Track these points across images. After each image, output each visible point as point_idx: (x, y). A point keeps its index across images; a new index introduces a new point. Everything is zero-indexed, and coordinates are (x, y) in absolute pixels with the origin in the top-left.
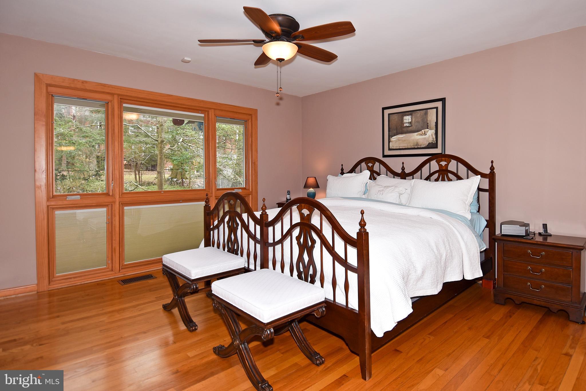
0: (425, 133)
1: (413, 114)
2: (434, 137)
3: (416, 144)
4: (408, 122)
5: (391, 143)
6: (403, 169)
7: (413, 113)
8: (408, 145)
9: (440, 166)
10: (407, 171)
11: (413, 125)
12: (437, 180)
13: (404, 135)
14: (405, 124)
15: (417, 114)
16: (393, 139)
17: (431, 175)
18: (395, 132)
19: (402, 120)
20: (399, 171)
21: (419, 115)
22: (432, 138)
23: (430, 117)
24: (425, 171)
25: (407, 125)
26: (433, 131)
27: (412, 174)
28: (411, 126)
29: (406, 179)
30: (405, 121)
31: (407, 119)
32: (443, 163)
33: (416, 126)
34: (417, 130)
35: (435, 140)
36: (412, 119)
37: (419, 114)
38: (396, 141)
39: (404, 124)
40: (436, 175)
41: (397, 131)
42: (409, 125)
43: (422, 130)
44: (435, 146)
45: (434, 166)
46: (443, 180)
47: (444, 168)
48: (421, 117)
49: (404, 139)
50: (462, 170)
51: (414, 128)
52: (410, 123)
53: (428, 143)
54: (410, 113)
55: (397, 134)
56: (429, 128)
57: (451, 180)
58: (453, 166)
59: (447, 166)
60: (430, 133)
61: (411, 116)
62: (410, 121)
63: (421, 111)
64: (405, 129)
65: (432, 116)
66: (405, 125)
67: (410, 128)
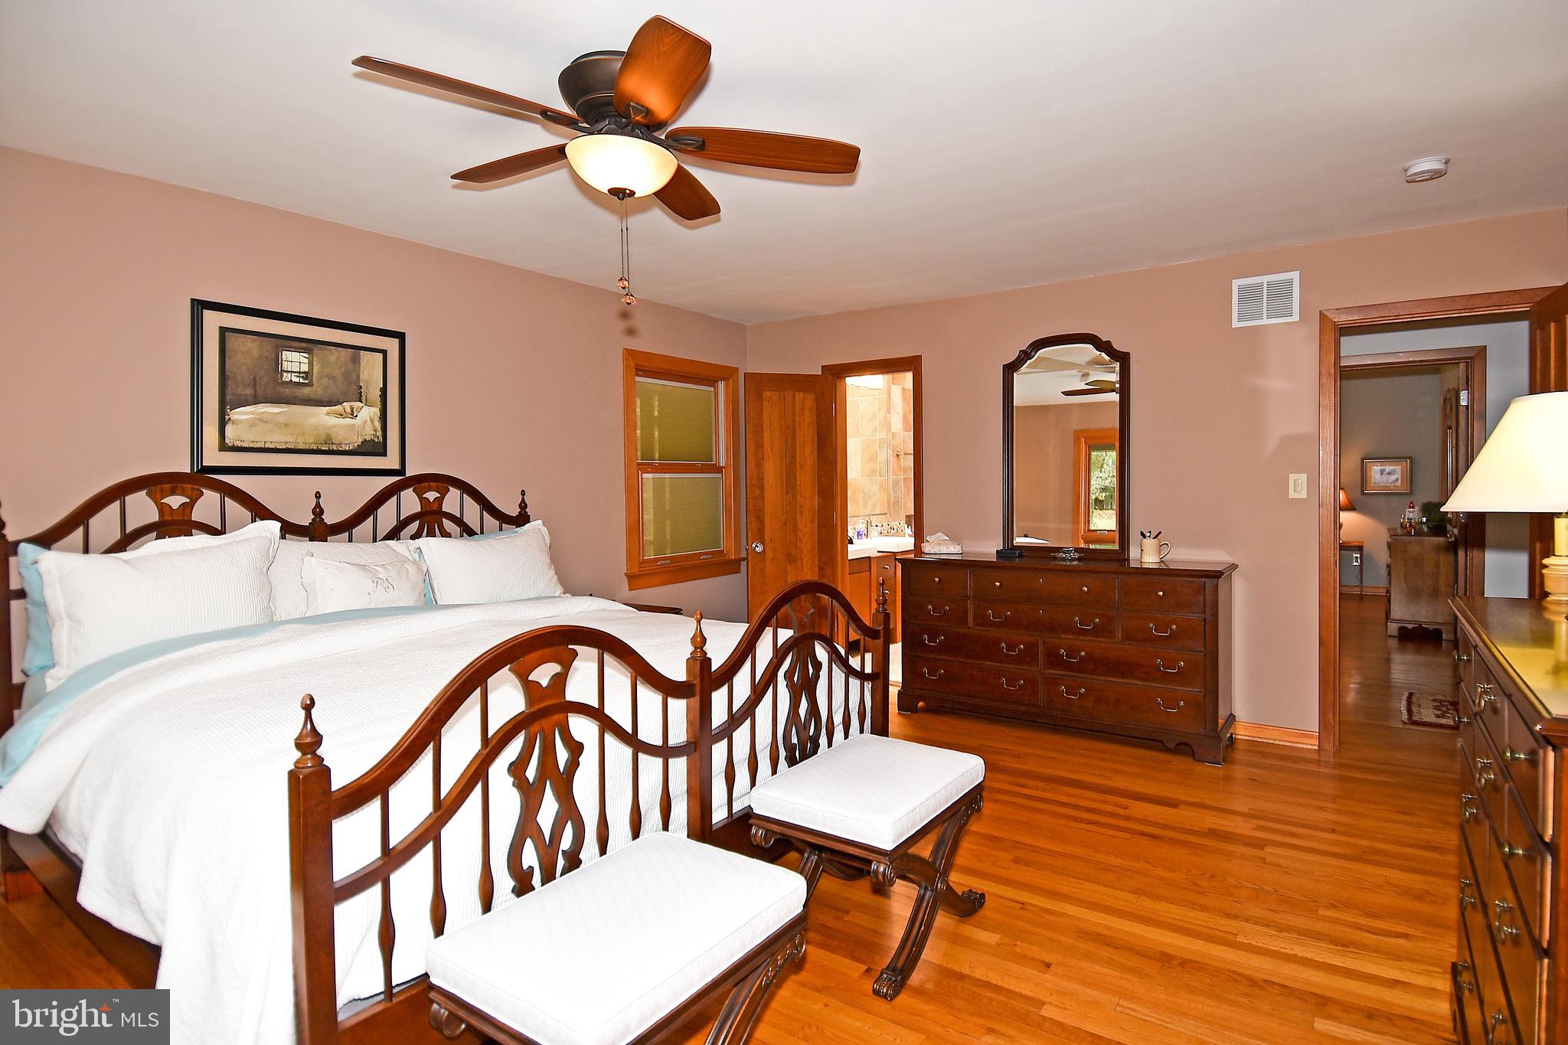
0: (352, 411)
1: (315, 352)
2: (378, 426)
3: (323, 437)
4: (300, 373)
5: (229, 429)
6: (318, 511)
7: (314, 348)
8: (299, 440)
9: (424, 501)
10: (330, 519)
11: (314, 380)
12: (415, 536)
13: (280, 407)
14: (285, 374)
15: (326, 353)
16: (241, 414)
17: (402, 524)
18: (248, 391)
19: (277, 362)
20: (305, 519)
21: (333, 359)
22: (372, 429)
23: (365, 372)
24: (387, 516)
25: (295, 379)
26: (375, 411)
27: (346, 527)
28: (310, 385)
29: (327, 541)
30: (286, 366)
31: (294, 362)
32: (431, 496)
33: (327, 388)
34: (327, 399)
35: (379, 433)
36: (311, 364)
37: (334, 355)
38: (252, 424)
39: (282, 376)
40: (414, 527)
41: (255, 392)
42: (302, 381)
43: (345, 404)
44: (381, 451)
45: (410, 501)
46: (431, 534)
47: (435, 507)
48: (341, 367)
49: (281, 419)
50: (472, 512)
51: (317, 390)
52: (307, 375)
53: (360, 440)
54: (304, 345)
55: (256, 401)
56: (363, 399)
57: (448, 535)
58: (452, 501)
59: (440, 501)
60: (368, 414)
61: (306, 355)
62: (305, 368)
63: (340, 349)
64: (287, 391)
65: (370, 369)
66: (287, 377)
67: (306, 391)
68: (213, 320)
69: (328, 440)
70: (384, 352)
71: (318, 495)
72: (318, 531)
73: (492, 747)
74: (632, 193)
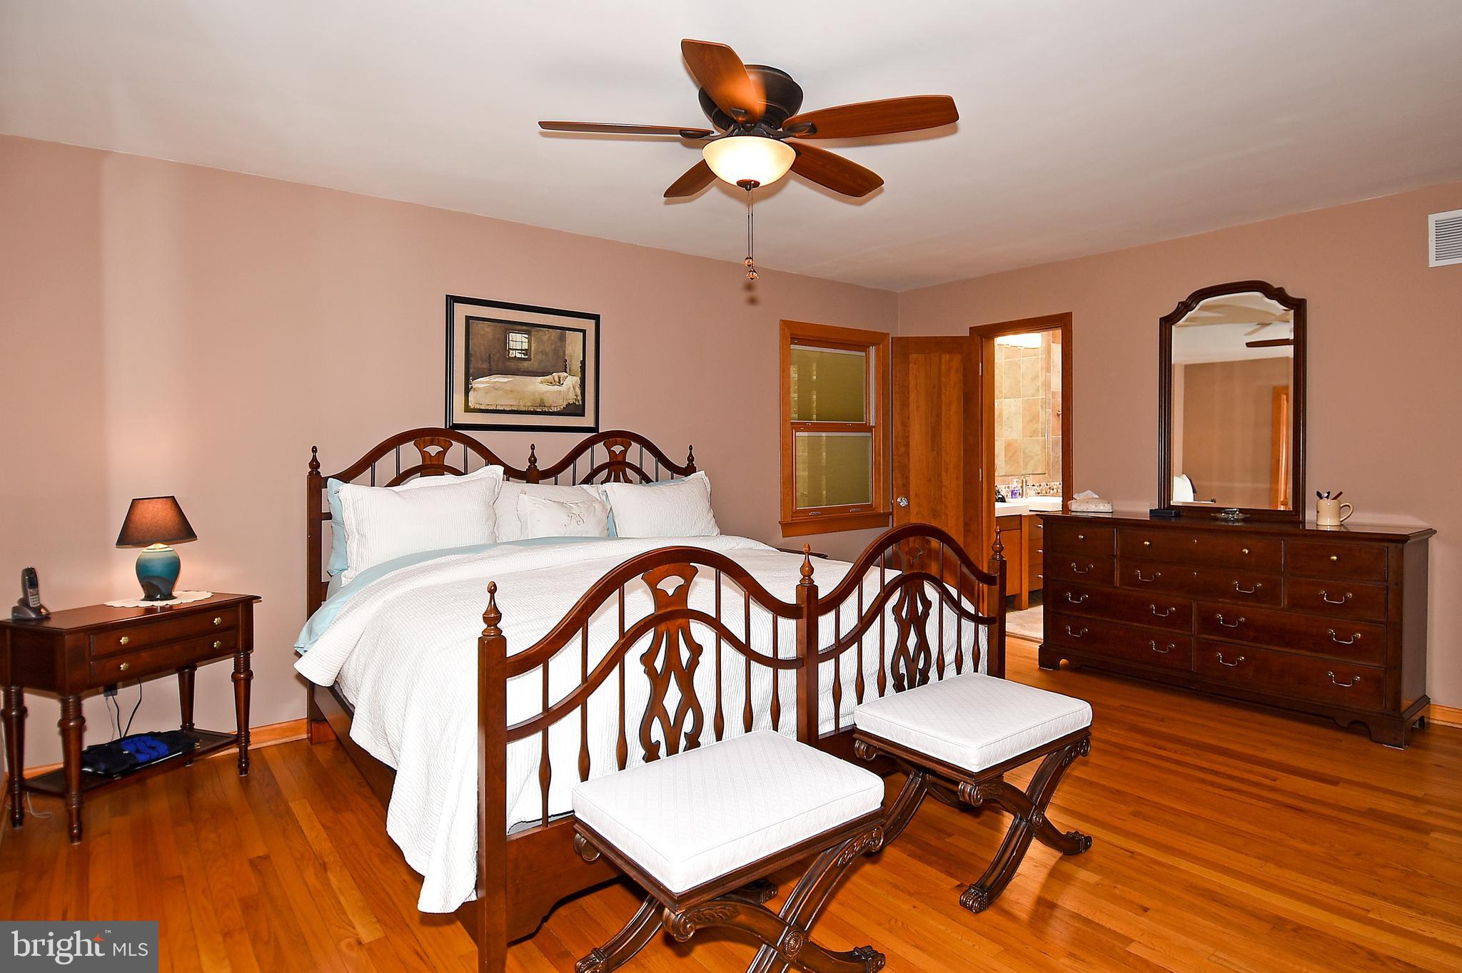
0: (560, 380)
1: (533, 333)
2: (579, 391)
3: (538, 401)
4: (522, 350)
5: (471, 394)
6: (533, 460)
7: (533, 330)
8: (521, 404)
9: (611, 453)
10: (542, 466)
11: (532, 356)
12: (607, 480)
13: (508, 378)
14: (511, 351)
15: (541, 333)
16: (480, 383)
17: (595, 472)
18: (485, 366)
19: (505, 341)
20: (524, 466)
21: (546, 338)
22: (574, 394)
23: (570, 348)
24: (584, 464)
25: (519, 356)
26: (577, 379)
27: (553, 473)
28: (529, 359)
29: (538, 483)
30: (512, 345)
31: (518, 341)
32: (618, 449)
33: (541, 361)
34: (541, 371)
35: (579, 398)
36: (529, 342)
37: (547, 335)
38: (487, 391)
39: (509, 352)
40: (605, 472)
41: (490, 366)
42: (523, 357)
43: (554, 374)
44: (580, 412)
45: (600, 454)
46: (617, 480)
47: (620, 459)
48: (551, 344)
49: (508, 387)
50: (649, 463)
51: (532, 365)
52: (527, 352)
53: (565, 403)
54: (524, 328)
55: (490, 373)
56: (568, 370)
57: (631, 482)
58: (634, 454)
59: (624, 453)
60: (571, 382)
61: (526, 336)
62: (525, 346)
63: (551, 330)
64: (512, 365)
65: (574, 345)
66: (513, 353)
67: (526, 364)
68: (461, 311)
69: (542, 404)
70: (584, 332)
71: (533, 447)
72: (532, 475)
73: (628, 639)
74: (756, 184)
